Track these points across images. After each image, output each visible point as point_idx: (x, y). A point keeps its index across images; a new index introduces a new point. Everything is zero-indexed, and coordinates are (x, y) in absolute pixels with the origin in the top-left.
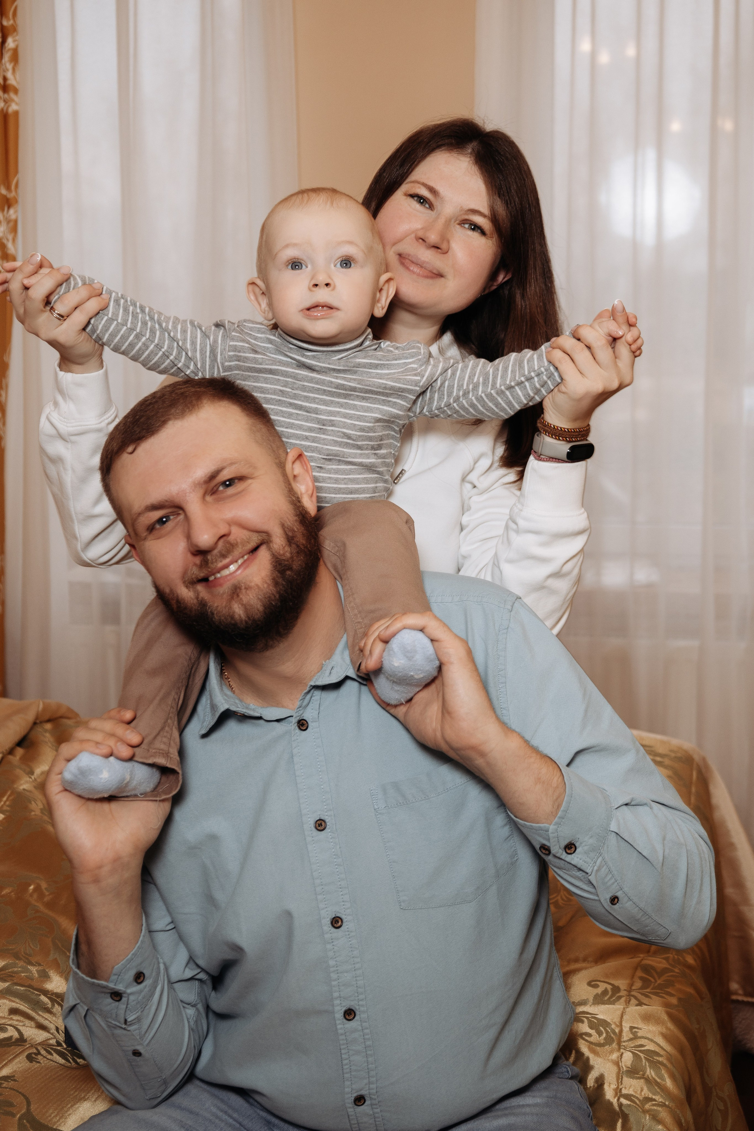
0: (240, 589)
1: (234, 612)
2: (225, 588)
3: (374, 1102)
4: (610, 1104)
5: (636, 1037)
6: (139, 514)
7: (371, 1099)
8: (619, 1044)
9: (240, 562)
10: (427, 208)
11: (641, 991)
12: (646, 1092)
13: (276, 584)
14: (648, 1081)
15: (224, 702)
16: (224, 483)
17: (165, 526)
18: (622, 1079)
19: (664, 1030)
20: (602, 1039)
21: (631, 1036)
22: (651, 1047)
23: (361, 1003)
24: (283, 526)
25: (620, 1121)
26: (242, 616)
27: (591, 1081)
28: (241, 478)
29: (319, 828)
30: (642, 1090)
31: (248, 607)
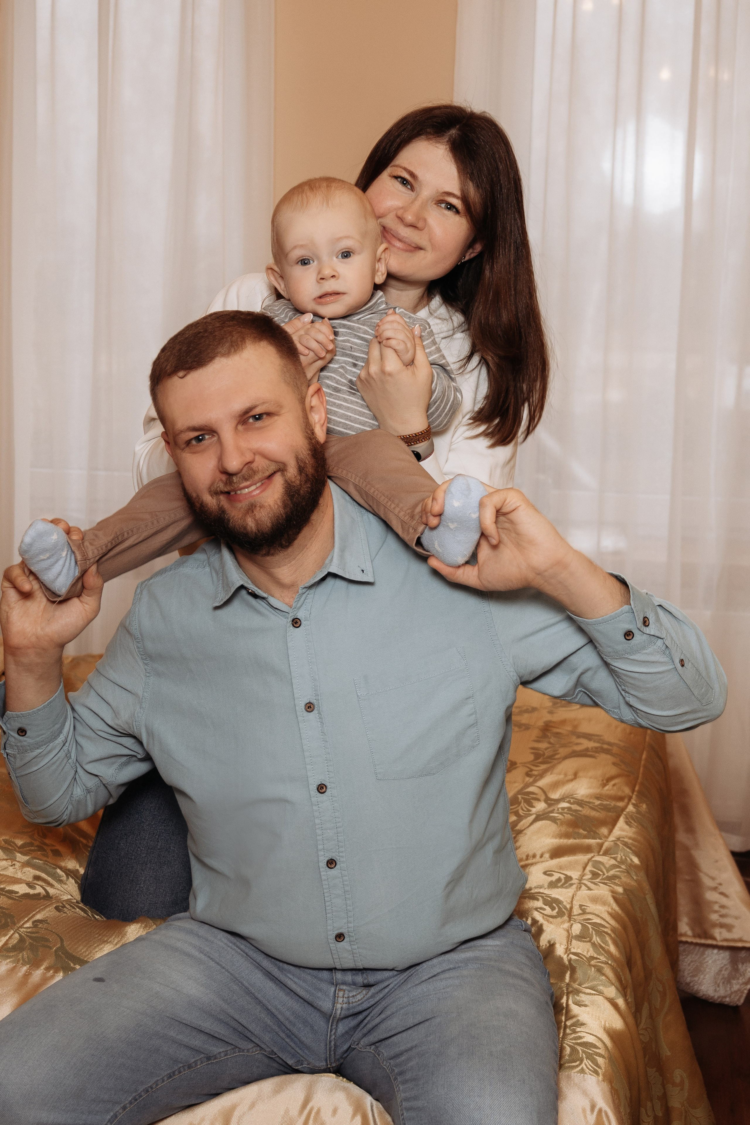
0: (255, 507)
1: (247, 524)
2: (243, 505)
3: (352, 939)
4: (561, 958)
5: (584, 912)
6: (181, 432)
7: (349, 936)
8: (570, 916)
9: (258, 485)
10: (409, 188)
11: (590, 880)
12: (592, 953)
13: (285, 506)
14: (594, 945)
15: (239, 579)
16: (254, 417)
17: (201, 444)
18: (571, 941)
19: (610, 910)
20: (554, 913)
21: (581, 912)
22: (598, 921)
23: (341, 854)
24: (297, 459)
25: (569, 973)
26: (253, 528)
27: (544, 942)
28: (269, 414)
29: (308, 710)
30: (588, 952)
31: (259, 522)
